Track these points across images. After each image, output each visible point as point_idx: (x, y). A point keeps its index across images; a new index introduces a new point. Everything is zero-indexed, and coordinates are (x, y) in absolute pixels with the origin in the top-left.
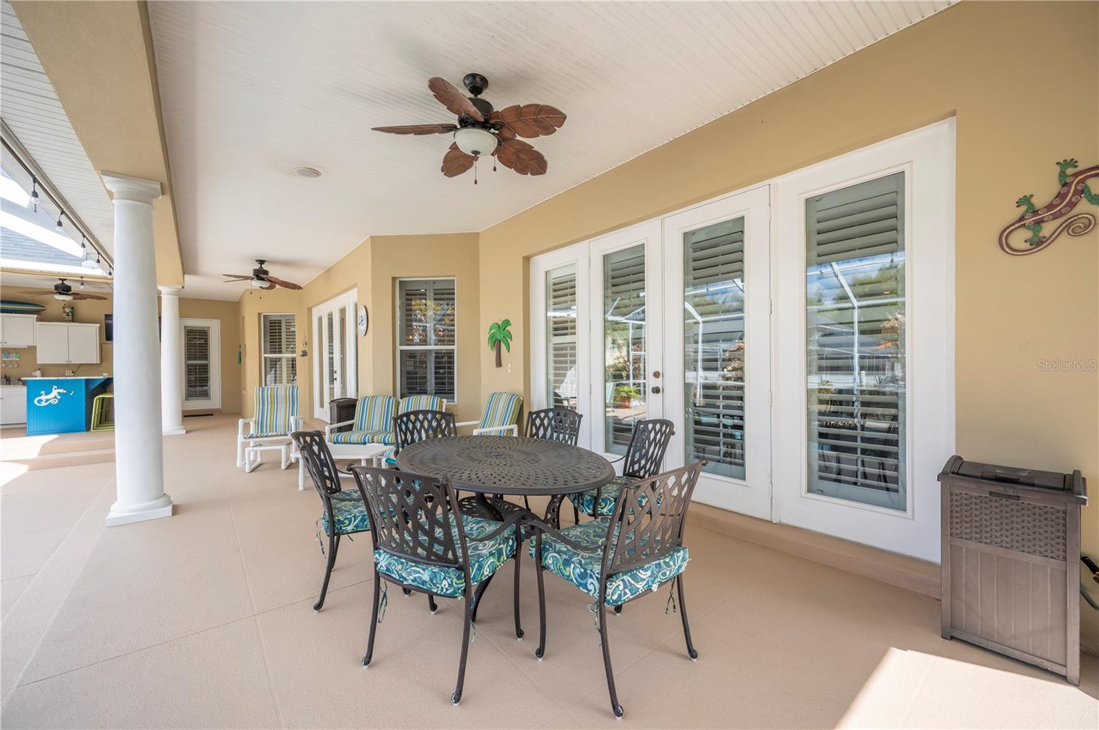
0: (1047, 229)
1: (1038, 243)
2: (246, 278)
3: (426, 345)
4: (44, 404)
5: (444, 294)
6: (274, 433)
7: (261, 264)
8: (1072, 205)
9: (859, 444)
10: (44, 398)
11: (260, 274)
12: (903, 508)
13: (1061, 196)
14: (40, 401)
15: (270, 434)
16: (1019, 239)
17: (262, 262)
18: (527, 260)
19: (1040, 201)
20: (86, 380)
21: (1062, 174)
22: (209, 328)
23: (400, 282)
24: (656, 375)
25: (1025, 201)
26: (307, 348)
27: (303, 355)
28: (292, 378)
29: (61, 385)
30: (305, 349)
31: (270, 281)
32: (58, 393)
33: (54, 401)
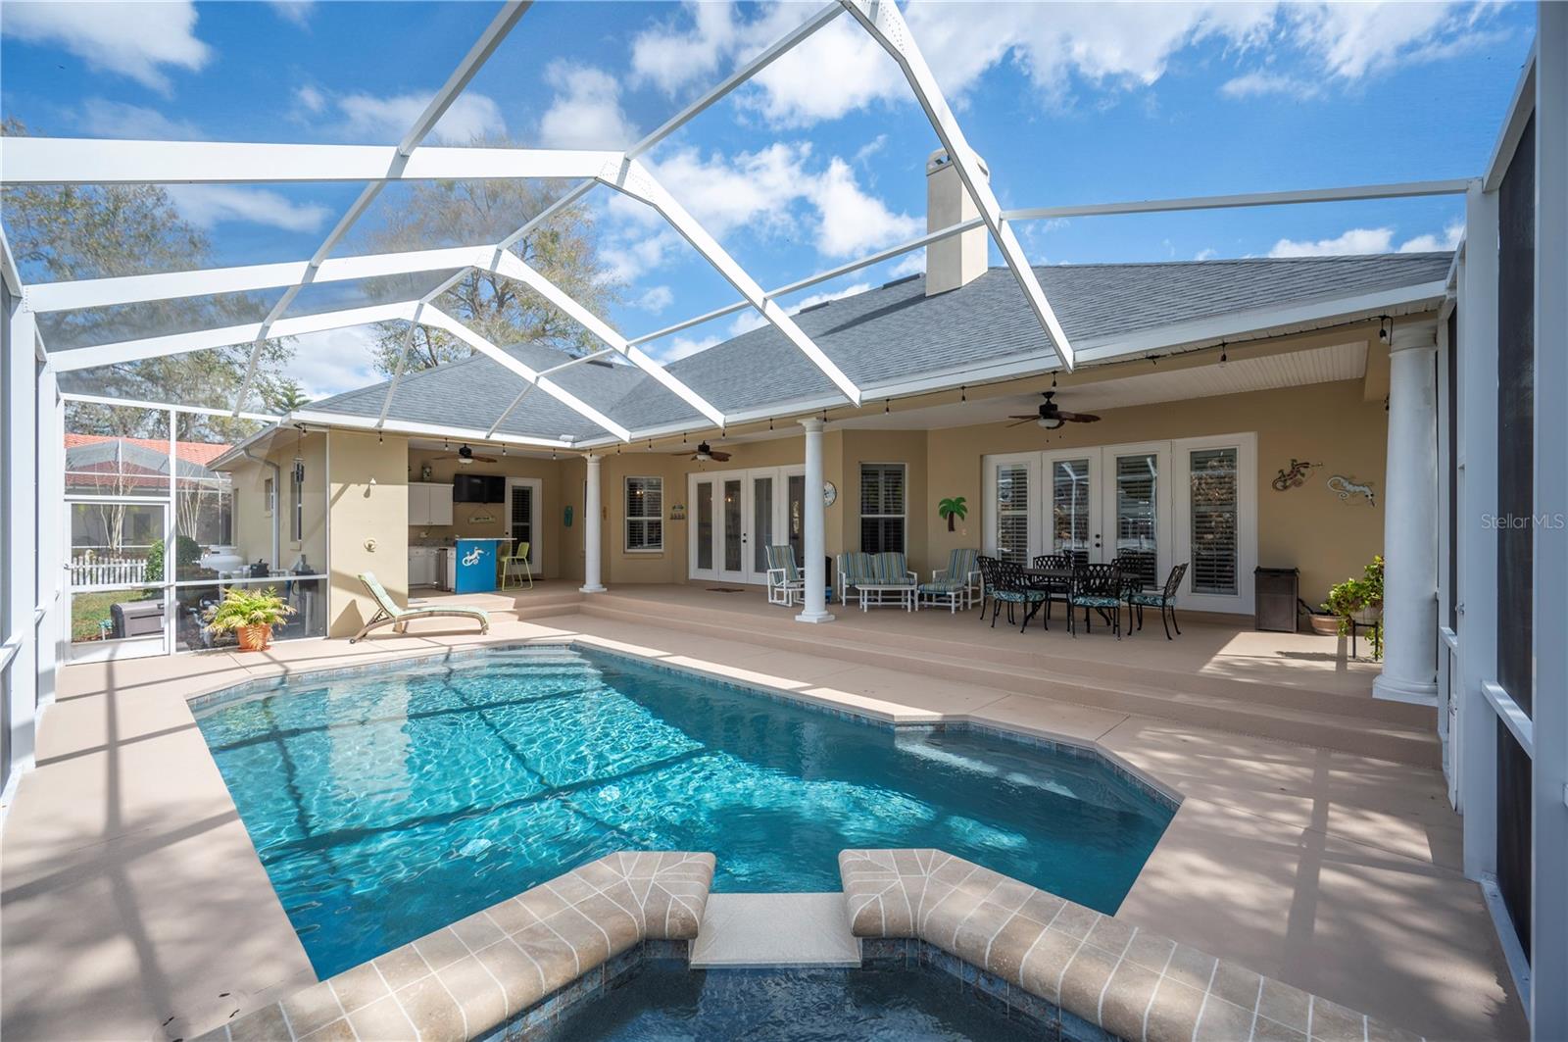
0: (1289, 483)
1: (1285, 487)
3: (879, 514)
4: (469, 564)
5: (891, 474)
8: (1295, 475)
9: (1215, 568)
10: (469, 558)
11: (705, 449)
12: (1236, 594)
13: (1292, 472)
14: (466, 561)
16: (1279, 485)
18: (982, 456)
19: (1286, 472)
20: (498, 541)
21: (1293, 464)
22: (531, 487)
23: (860, 465)
24: (1098, 536)
25: (1281, 471)
26: (683, 511)
27: (672, 518)
28: (655, 540)
29: (479, 545)
30: (678, 512)
31: (711, 454)
32: (479, 554)
33: (476, 562)
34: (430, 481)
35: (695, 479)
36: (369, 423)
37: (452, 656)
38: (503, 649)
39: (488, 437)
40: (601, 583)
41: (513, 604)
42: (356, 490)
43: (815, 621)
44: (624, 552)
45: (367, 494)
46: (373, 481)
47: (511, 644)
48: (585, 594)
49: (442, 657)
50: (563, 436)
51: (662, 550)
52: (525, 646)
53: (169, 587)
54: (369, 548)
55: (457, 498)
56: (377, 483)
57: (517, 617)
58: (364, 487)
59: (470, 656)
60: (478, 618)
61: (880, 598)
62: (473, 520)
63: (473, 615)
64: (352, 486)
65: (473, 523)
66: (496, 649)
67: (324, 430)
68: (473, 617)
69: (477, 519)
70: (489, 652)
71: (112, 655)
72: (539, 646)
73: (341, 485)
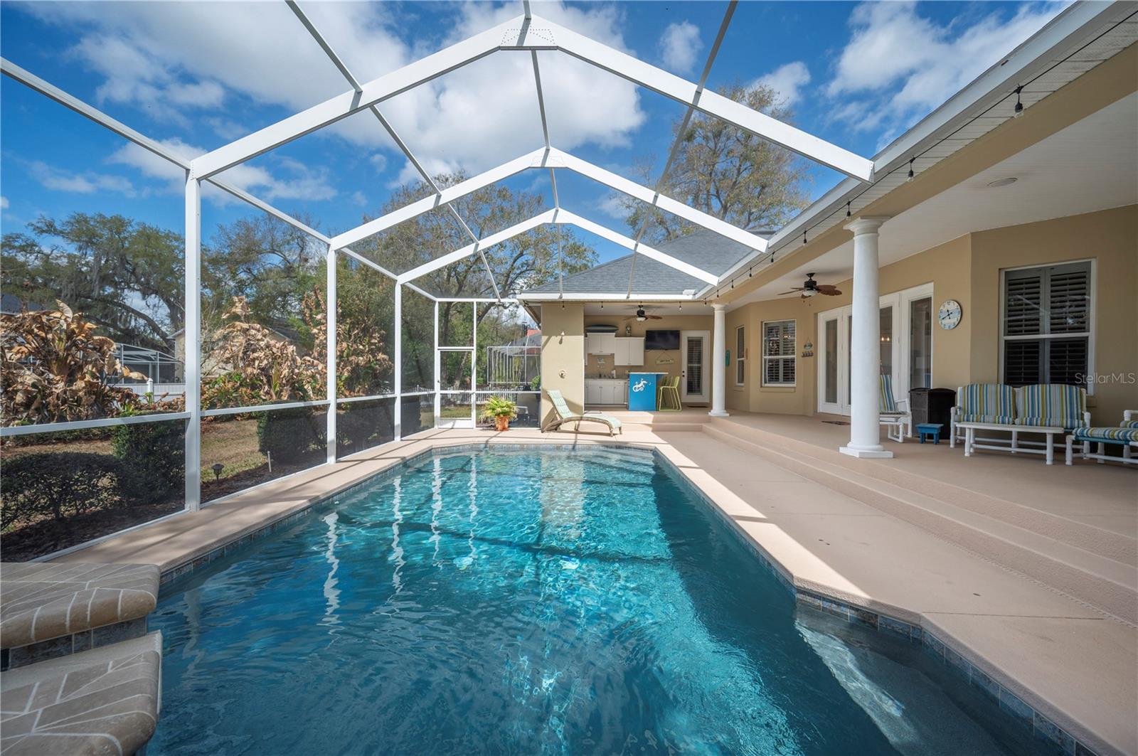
2: (800, 289)
3: (1038, 334)
4: (637, 391)
5: (1066, 279)
6: (894, 412)
7: (811, 277)
10: (637, 386)
11: (811, 285)
14: (635, 388)
15: (890, 412)
17: (811, 275)
20: (657, 375)
22: (702, 338)
23: (1006, 272)
26: (812, 349)
27: (804, 356)
28: (789, 376)
29: (645, 377)
30: (809, 350)
31: (818, 289)
32: (644, 384)
33: (642, 389)
34: (631, 336)
35: (823, 318)
36: (554, 296)
37: (577, 447)
38: (611, 448)
39: (628, 297)
40: (725, 409)
41: (651, 420)
42: (555, 339)
43: (858, 456)
44: (761, 386)
45: (561, 342)
46: (563, 334)
47: (617, 444)
48: (711, 417)
49: (571, 447)
50: (686, 291)
51: (794, 385)
52: (626, 447)
53: (473, 393)
54: (562, 376)
55: (648, 347)
56: (565, 335)
57: (651, 429)
58: (559, 337)
59: (589, 448)
60: (607, 424)
61: (1013, 441)
62: (658, 362)
63: (605, 422)
64: (553, 337)
65: (658, 364)
66: (607, 447)
67: (539, 305)
68: (604, 423)
69: (662, 361)
70: (601, 448)
71: (453, 425)
72: (634, 448)
73: (547, 337)
